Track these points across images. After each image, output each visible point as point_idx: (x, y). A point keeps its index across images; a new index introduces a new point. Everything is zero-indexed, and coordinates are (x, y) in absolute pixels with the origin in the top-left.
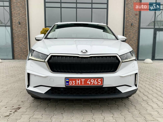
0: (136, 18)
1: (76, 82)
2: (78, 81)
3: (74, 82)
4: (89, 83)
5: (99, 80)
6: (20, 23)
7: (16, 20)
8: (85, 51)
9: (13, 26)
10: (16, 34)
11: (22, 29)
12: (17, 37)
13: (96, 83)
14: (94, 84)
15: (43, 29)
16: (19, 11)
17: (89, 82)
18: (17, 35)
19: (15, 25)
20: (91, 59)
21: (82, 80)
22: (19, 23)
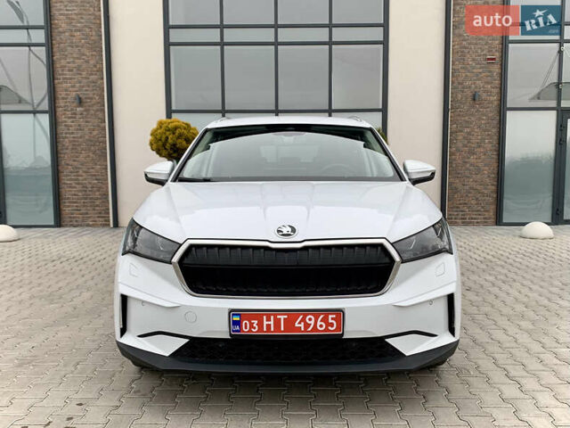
0: (490, 72)
1: (260, 324)
2: (269, 320)
3: (256, 322)
4: (302, 325)
5: (330, 317)
6: (80, 102)
7: (67, 91)
8: (290, 229)
9: (59, 111)
10: (66, 140)
11: (87, 122)
12: (72, 149)
13: (321, 326)
14: (315, 328)
15: (161, 124)
16: (78, 58)
17: (299, 323)
18: (70, 142)
19: (65, 106)
20: (305, 253)
21: (278, 317)
22: (77, 101)
